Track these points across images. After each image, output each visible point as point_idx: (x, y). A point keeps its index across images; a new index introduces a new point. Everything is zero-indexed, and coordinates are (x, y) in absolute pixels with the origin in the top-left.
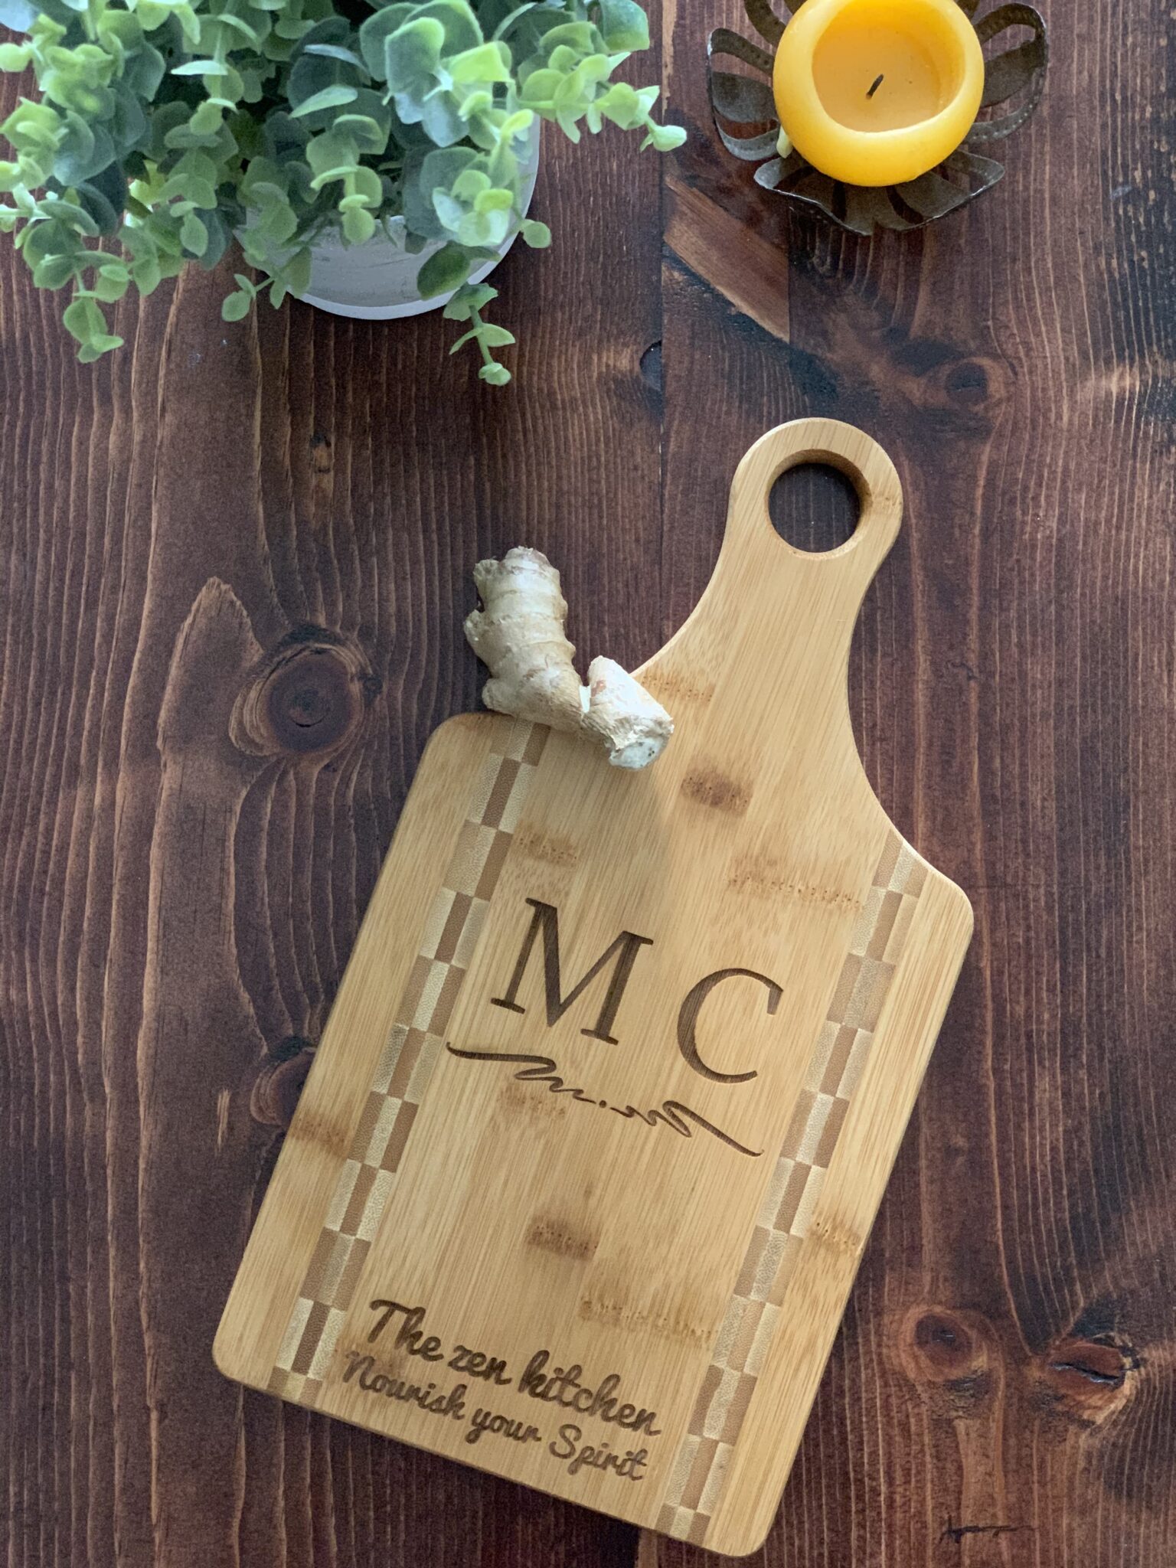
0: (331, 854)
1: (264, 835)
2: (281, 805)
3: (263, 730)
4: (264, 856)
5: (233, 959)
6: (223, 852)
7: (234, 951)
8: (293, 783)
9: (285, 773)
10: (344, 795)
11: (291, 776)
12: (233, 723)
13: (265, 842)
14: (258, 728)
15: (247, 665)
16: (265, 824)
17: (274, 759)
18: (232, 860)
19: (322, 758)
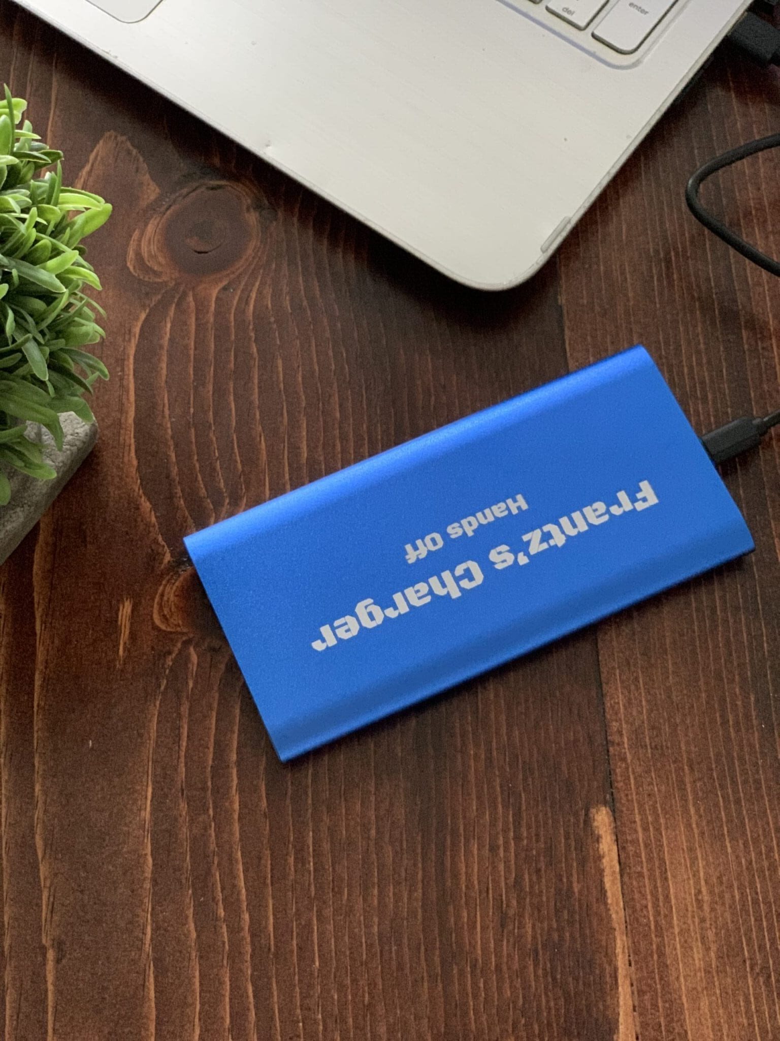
0: (232, 365)
1: (164, 353)
2: (180, 324)
3: (161, 259)
4: (164, 372)
5: (133, 470)
6: (123, 370)
7: (135, 462)
8: (192, 304)
9: (184, 295)
10: (244, 312)
11: (190, 299)
12: (131, 254)
13: (165, 358)
14: (155, 257)
15: (144, 204)
16: (165, 341)
17: (172, 284)
18: (131, 377)
19: (221, 280)
